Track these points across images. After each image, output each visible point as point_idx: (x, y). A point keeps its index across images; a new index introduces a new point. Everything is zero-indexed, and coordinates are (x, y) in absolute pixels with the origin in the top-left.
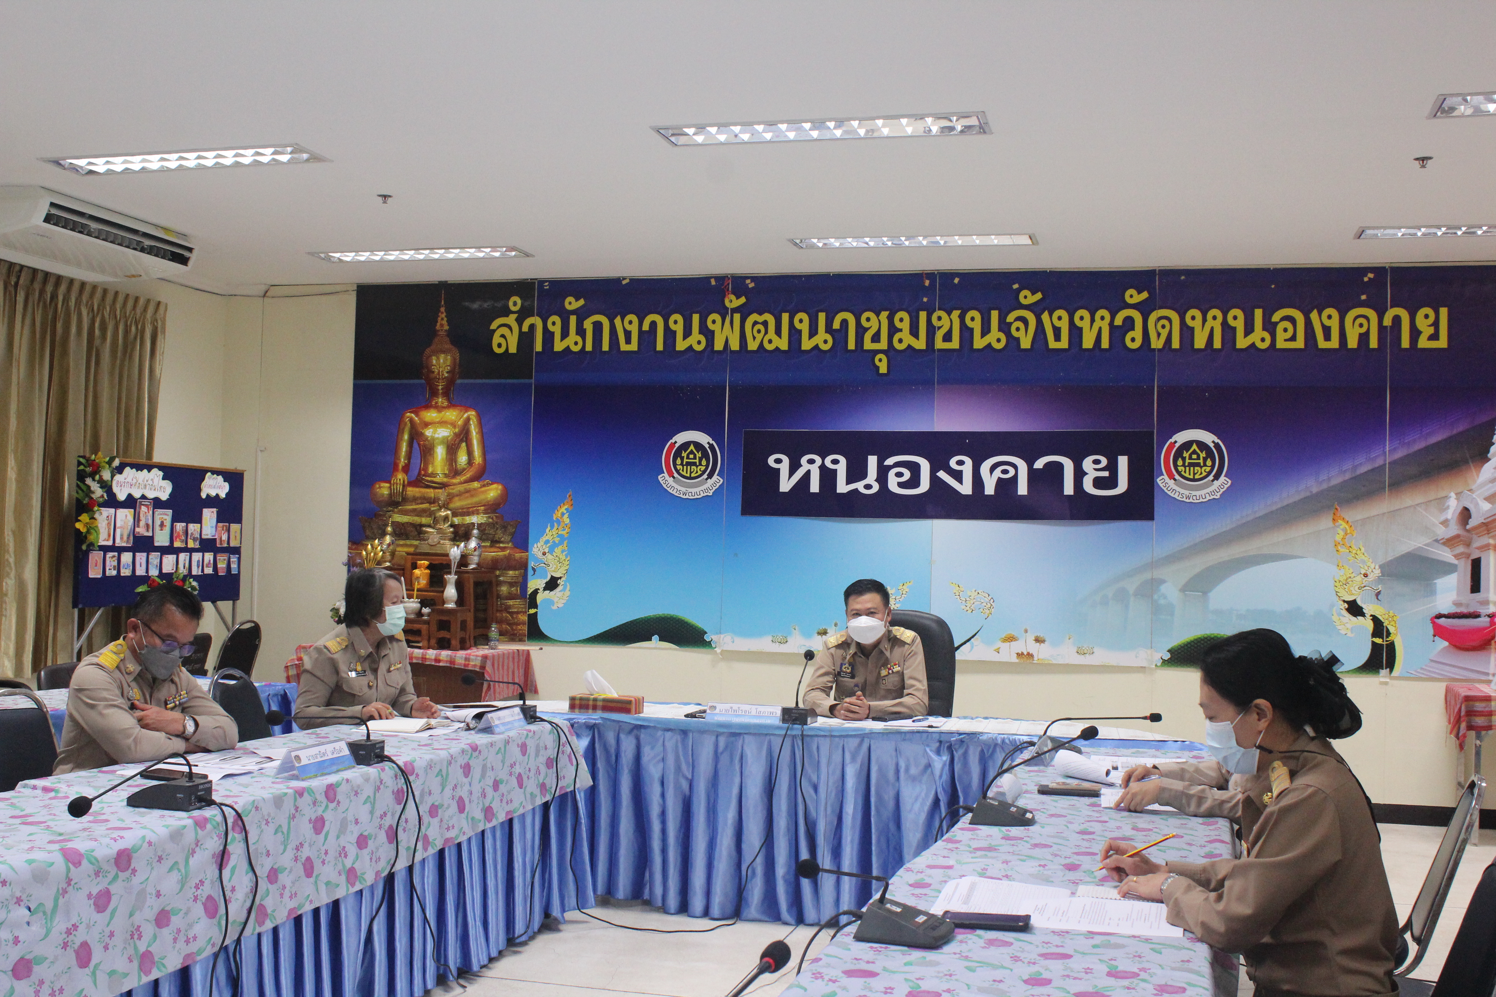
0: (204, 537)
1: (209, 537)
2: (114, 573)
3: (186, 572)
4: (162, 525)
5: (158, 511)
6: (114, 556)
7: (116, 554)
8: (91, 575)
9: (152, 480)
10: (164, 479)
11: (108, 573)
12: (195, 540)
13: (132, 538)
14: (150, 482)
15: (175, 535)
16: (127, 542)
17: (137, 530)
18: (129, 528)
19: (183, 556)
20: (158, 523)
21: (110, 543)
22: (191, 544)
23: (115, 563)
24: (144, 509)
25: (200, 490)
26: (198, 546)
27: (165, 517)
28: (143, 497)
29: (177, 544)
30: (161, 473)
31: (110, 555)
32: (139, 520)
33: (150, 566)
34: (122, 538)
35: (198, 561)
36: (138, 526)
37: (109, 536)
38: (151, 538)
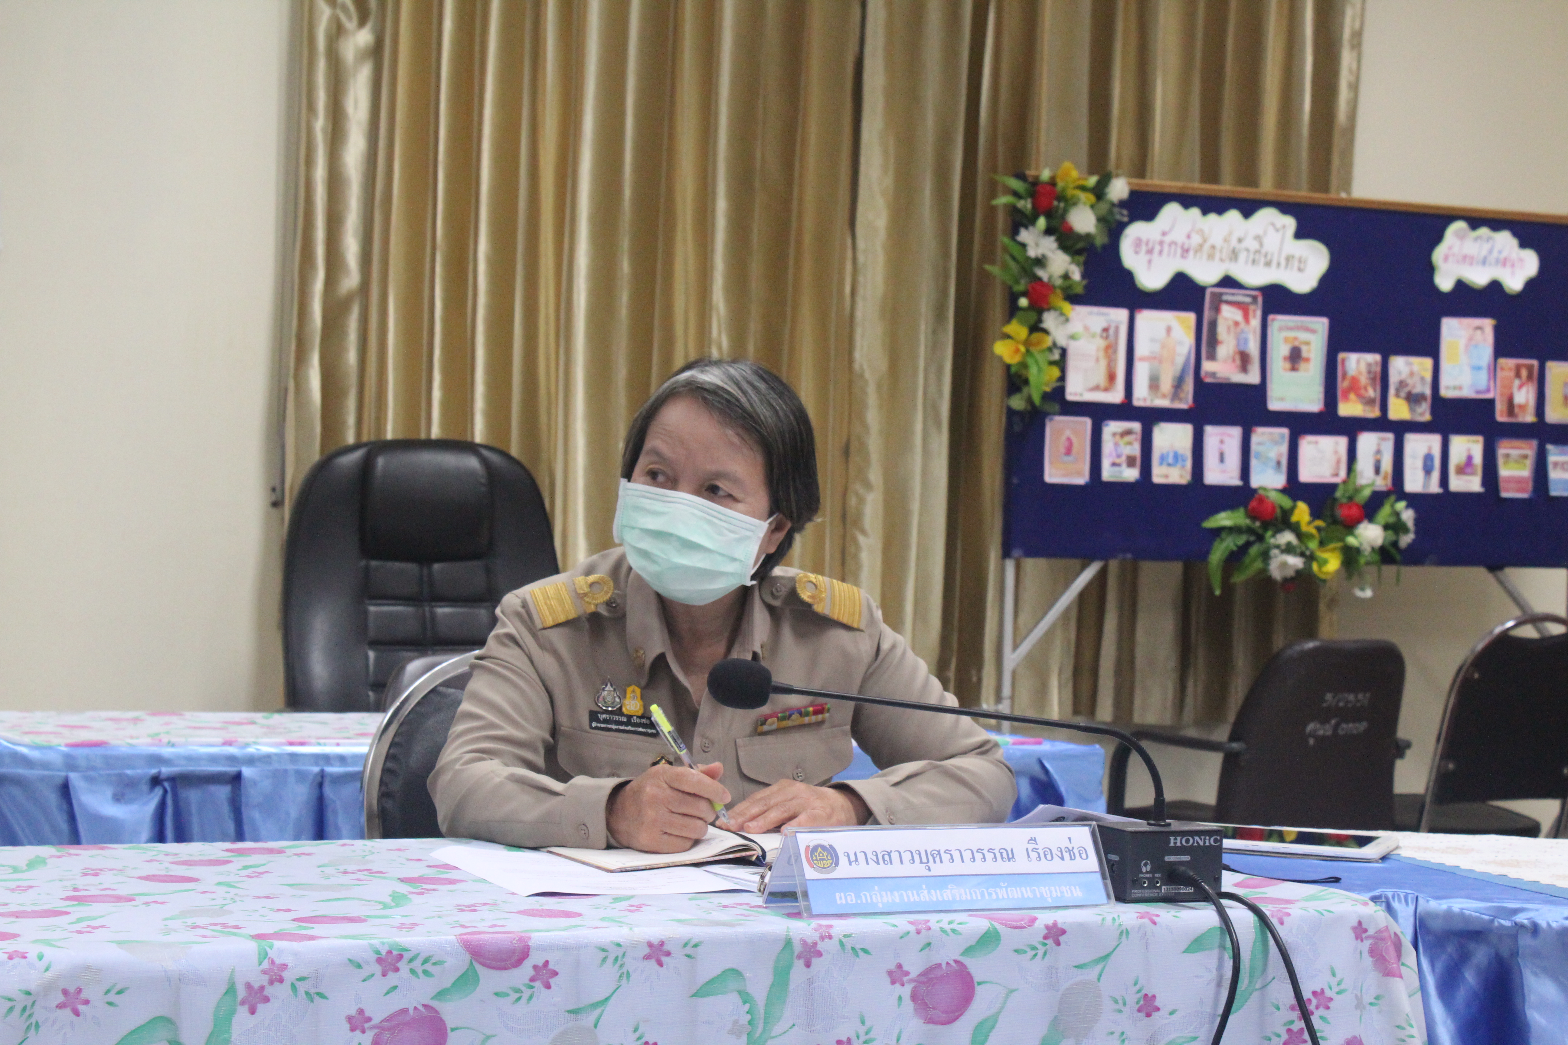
0: (1446, 392)
1: (1468, 393)
2: (1131, 474)
3: (1382, 483)
4: (1295, 357)
5: (1279, 322)
6: (1128, 432)
7: (1136, 426)
8: (1053, 474)
9: (1258, 238)
10: (1300, 235)
11: (1108, 474)
12: (1413, 399)
13: (1189, 386)
14: (1253, 245)
15: (1342, 385)
16: (1175, 396)
17: (1208, 366)
18: (1180, 361)
19: (1367, 442)
20: (1279, 350)
21: (1116, 396)
22: (1399, 410)
23: (1135, 449)
24: (1229, 314)
25: (1431, 269)
26: (1427, 417)
27: (1303, 336)
28: (1228, 282)
29: (1348, 408)
30: (1289, 223)
31: (1112, 428)
32: (1213, 342)
33: (1254, 463)
34: (1154, 384)
35: (1428, 459)
36: (1212, 357)
37: (1112, 377)
38: (1260, 391)
